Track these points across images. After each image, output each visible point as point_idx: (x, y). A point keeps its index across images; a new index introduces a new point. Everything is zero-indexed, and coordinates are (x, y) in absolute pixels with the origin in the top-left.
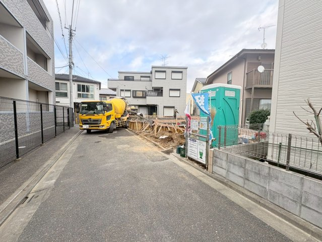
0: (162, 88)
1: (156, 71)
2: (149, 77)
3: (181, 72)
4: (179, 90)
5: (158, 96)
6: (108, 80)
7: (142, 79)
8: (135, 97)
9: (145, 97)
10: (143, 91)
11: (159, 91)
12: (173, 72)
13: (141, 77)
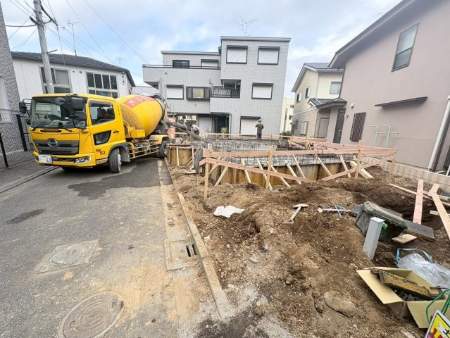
0: (239, 81)
1: (229, 48)
2: (216, 61)
3: (277, 49)
4: (271, 85)
5: (231, 96)
6: (144, 66)
7: (204, 65)
8: (191, 99)
9: (208, 100)
10: (204, 88)
11: (233, 88)
12: (261, 49)
13: (203, 61)
